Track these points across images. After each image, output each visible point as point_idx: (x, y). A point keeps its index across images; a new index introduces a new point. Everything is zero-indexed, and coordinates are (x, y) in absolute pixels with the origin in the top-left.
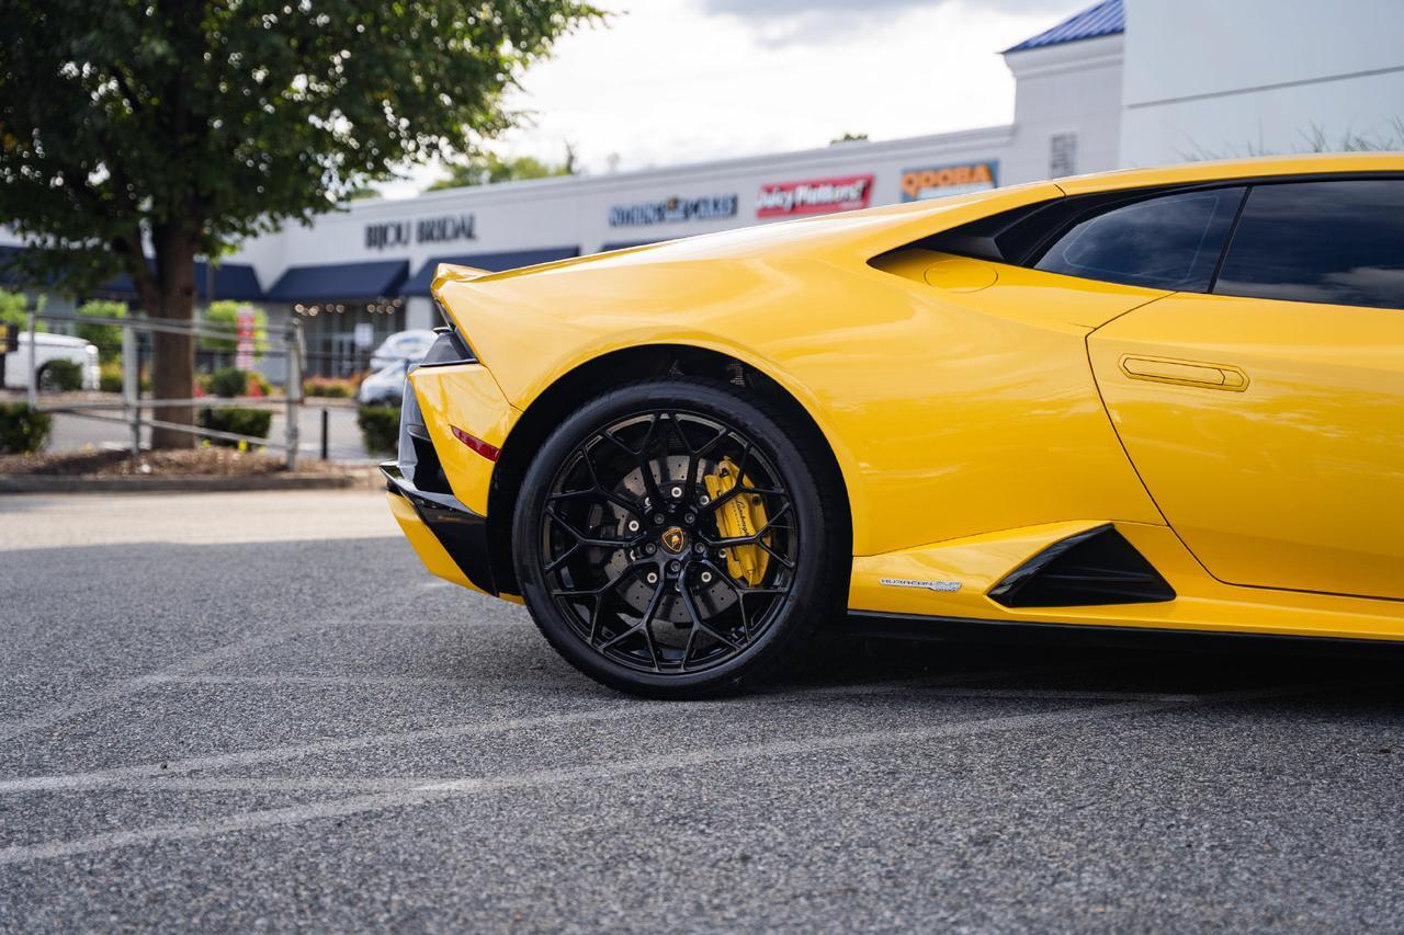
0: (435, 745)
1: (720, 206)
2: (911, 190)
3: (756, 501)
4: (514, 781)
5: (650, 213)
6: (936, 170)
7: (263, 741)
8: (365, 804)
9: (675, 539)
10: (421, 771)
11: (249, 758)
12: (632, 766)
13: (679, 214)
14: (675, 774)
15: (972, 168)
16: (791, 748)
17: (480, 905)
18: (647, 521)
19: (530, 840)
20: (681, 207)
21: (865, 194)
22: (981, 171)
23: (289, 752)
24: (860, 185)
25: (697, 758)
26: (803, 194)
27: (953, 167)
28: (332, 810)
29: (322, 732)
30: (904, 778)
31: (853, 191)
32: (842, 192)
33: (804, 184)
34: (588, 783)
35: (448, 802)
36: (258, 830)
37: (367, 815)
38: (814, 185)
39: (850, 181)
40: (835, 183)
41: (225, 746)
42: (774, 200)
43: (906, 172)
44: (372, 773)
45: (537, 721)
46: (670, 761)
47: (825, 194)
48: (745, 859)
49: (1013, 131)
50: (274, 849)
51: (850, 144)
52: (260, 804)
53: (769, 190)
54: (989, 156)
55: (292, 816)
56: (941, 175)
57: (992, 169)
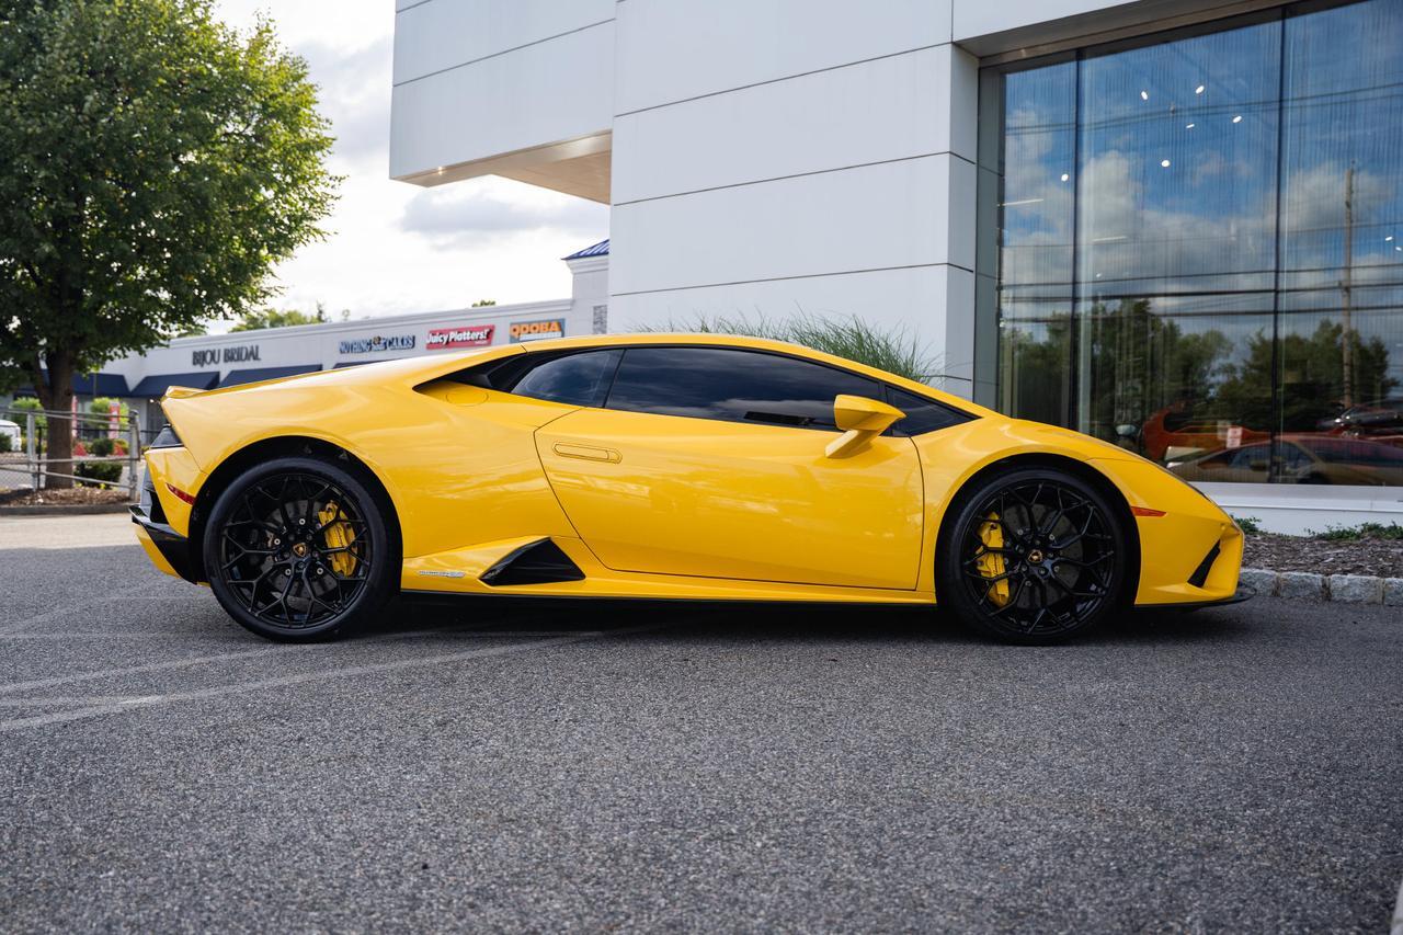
0: (144, 676)
1: (405, 342)
2: (515, 334)
3: (348, 527)
4: (181, 696)
5: (364, 346)
6: (530, 323)
7: (39, 676)
8: (86, 713)
9: (301, 549)
10: (129, 692)
11: (26, 686)
12: (258, 685)
13: (381, 347)
14: (281, 689)
15: (550, 321)
16: (358, 670)
17: (130, 773)
18: (284, 539)
19: (177, 733)
20: (382, 342)
21: (489, 335)
22: (555, 324)
23: (53, 681)
24: (486, 331)
25: (298, 679)
26: (453, 335)
27: (539, 322)
28: (64, 717)
29: (79, 668)
30: (414, 688)
31: (482, 334)
32: (475, 335)
33: (454, 330)
34: (227, 696)
35: (137, 712)
36: (14, 731)
37: (86, 720)
38: (460, 331)
39: (481, 329)
40: (472, 330)
41: (14, 679)
42: (436, 339)
43: (512, 324)
44: (100, 694)
45: (212, 659)
46: (283, 681)
47: (466, 336)
48: (300, 739)
49: (573, 302)
50: (20, 741)
51: (484, 307)
52: (22, 715)
53: (433, 333)
54: (559, 316)
55: (38, 721)
56: (533, 327)
57: (561, 324)
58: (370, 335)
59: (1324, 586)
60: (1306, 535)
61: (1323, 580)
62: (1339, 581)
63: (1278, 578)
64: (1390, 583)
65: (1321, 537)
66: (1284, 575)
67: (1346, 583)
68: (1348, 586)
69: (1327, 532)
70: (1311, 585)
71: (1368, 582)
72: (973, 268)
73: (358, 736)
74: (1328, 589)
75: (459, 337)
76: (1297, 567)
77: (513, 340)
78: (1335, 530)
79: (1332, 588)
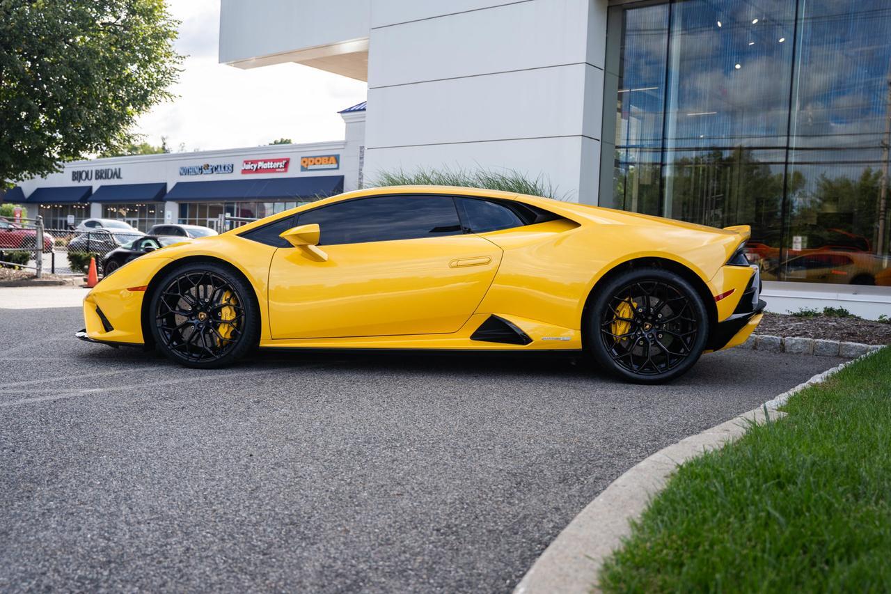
0: (89, 379)
1: (226, 168)
2: (305, 165)
4: (114, 389)
5: (197, 171)
6: (315, 157)
7: (28, 379)
8: (64, 396)
10: (85, 387)
11: (24, 383)
12: (154, 384)
13: (209, 171)
14: (168, 386)
15: (329, 156)
16: (209, 378)
17: (99, 421)
19: (117, 405)
20: (210, 168)
21: (286, 165)
22: (332, 158)
23: (38, 381)
24: (284, 162)
25: (176, 381)
26: (260, 164)
27: (321, 157)
28: (53, 398)
29: (50, 375)
30: (242, 386)
31: (281, 165)
32: (276, 165)
33: (261, 161)
34: (139, 389)
35: (91, 395)
36: (28, 404)
37: (64, 399)
38: (265, 161)
39: (280, 160)
40: (274, 161)
41: (15, 380)
42: (248, 167)
43: (302, 158)
44: (67, 387)
45: (125, 371)
46: (168, 382)
47: (270, 165)
48: (183, 408)
49: (345, 143)
50: (33, 408)
51: (283, 144)
52: (28, 396)
53: (247, 163)
54: (336, 153)
55: (39, 400)
56: (316, 159)
57: (337, 158)
58: (201, 163)
59: (782, 343)
60: (787, 313)
61: (781, 340)
62: (790, 340)
63: (756, 339)
64: (818, 342)
65: (795, 315)
66: (759, 337)
67: (794, 342)
68: (794, 344)
69: (799, 312)
70: (774, 343)
71: (806, 341)
72: (600, 139)
73: (214, 407)
74: (784, 345)
75: (265, 166)
76: (771, 332)
77: (303, 169)
78: (804, 311)
79: (786, 345)
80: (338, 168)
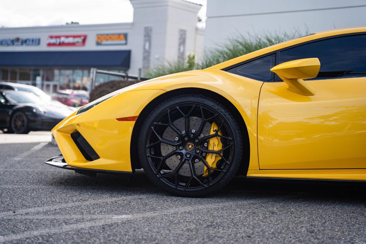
1: (34, 41)
2: (99, 41)
5: (9, 42)
6: (108, 35)
13: (20, 43)
15: (119, 35)
20: (20, 41)
21: (84, 41)
22: (122, 37)
24: (82, 38)
26: (63, 39)
27: (113, 35)
31: (80, 40)
32: (77, 40)
33: (64, 36)
38: (67, 37)
39: (79, 36)
40: (75, 37)
42: (53, 41)
43: (98, 35)
47: (71, 40)
49: (132, 24)
51: (73, 25)
53: (51, 37)
54: (124, 31)
56: (109, 37)
57: (126, 36)
58: (13, 36)
75: (67, 40)
77: (98, 44)
80: (126, 44)
